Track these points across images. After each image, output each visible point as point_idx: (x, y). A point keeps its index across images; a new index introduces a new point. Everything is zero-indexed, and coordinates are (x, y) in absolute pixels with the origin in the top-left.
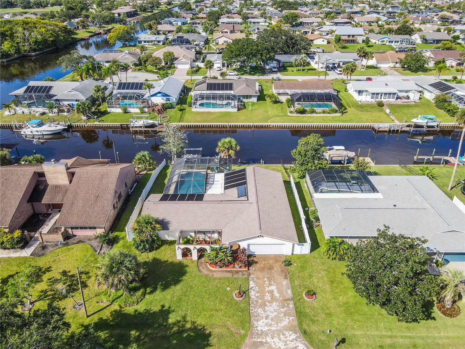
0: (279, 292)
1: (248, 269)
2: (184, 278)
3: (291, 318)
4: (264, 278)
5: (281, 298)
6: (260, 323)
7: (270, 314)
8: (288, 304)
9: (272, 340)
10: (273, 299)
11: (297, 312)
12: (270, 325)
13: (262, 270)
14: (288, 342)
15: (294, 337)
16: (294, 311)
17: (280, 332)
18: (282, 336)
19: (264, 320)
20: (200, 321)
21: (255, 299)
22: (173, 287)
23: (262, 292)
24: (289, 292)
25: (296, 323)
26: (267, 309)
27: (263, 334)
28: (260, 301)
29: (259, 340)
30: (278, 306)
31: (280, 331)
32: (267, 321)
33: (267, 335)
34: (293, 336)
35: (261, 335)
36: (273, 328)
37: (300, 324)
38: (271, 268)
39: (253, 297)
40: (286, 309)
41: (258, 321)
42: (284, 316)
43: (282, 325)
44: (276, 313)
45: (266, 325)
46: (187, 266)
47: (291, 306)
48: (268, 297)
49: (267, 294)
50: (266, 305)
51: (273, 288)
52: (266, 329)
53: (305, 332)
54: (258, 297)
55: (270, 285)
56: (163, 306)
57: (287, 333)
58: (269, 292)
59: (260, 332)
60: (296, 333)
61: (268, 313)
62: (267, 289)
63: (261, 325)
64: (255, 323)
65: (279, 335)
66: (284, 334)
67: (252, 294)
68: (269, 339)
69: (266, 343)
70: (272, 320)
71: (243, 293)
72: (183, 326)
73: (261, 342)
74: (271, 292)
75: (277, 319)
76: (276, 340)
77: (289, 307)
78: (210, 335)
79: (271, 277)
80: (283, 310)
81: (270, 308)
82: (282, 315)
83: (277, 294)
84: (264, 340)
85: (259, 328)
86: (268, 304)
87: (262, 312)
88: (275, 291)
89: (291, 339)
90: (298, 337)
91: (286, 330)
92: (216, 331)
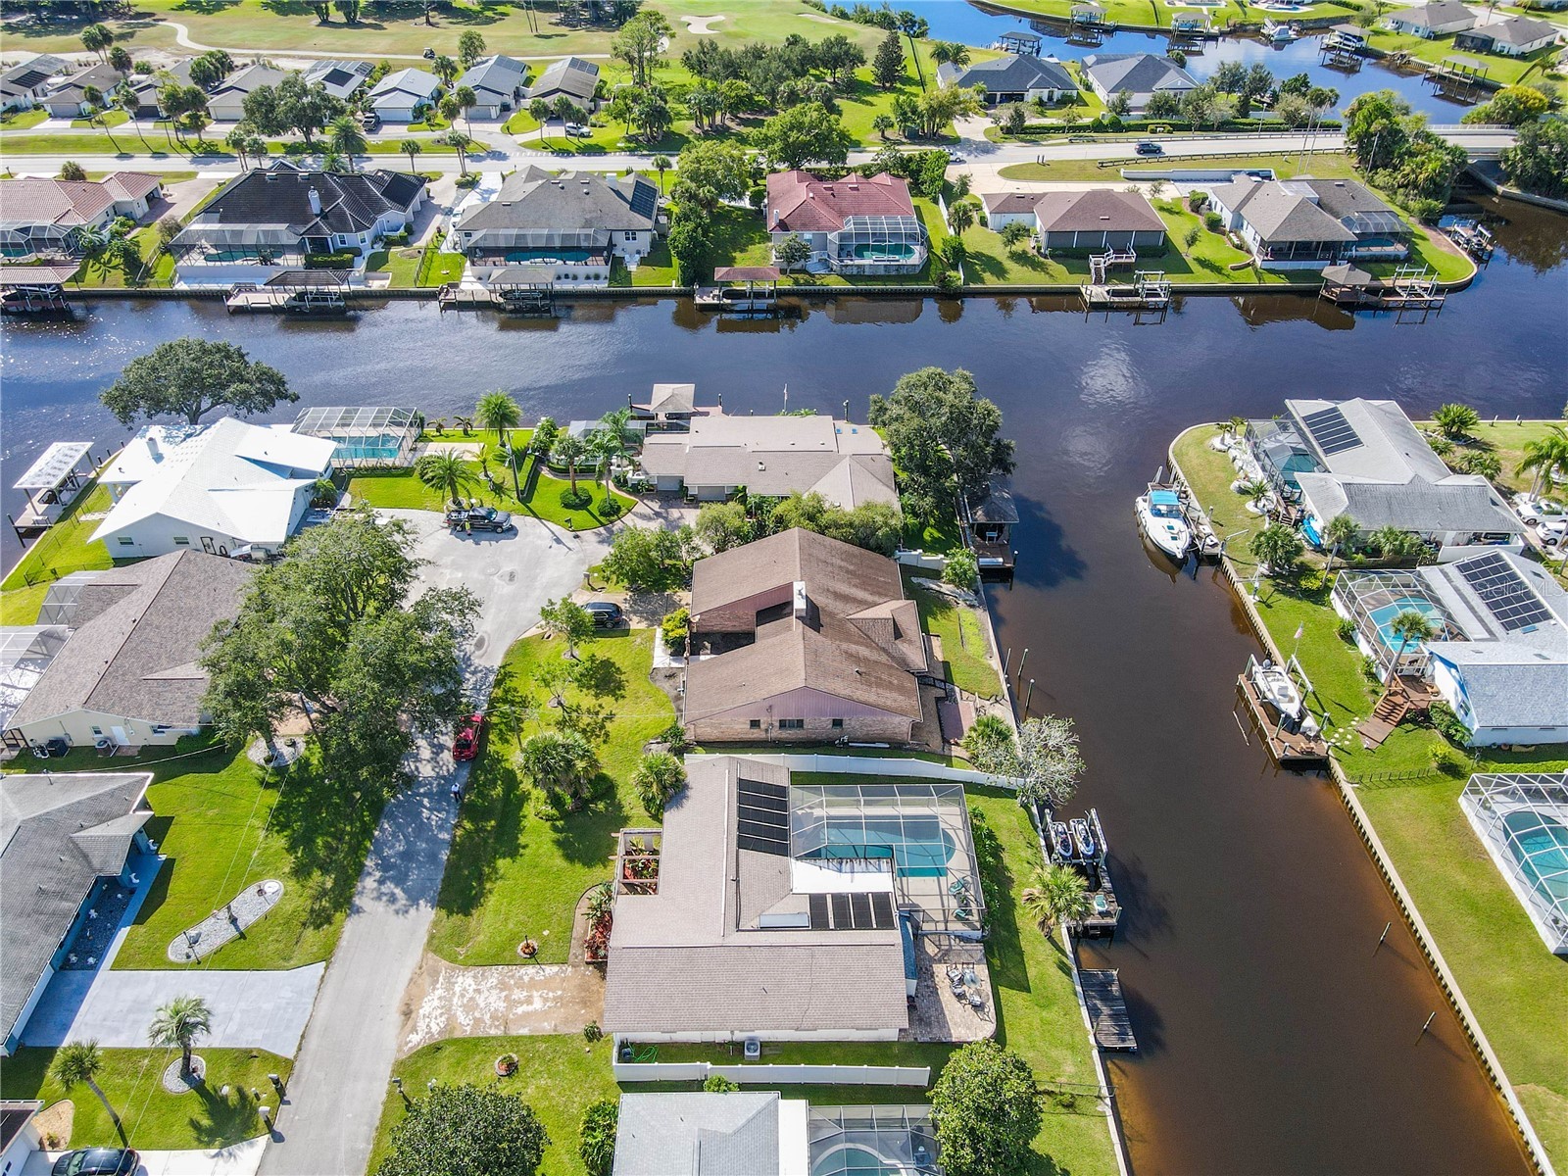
0: (527, 1015)
1: (588, 963)
2: (578, 866)
3: (468, 1028)
4: (564, 990)
5: (511, 1016)
6: (470, 981)
7: (483, 997)
8: (497, 1027)
9: (436, 998)
10: (512, 1004)
11: (479, 1038)
12: (463, 996)
13: (583, 987)
14: (427, 1020)
15: (433, 1030)
16: (481, 1035)
17: (447, 1010)
18: (440, 1011)
19: (474, 987)
20: (492, 901)
21: (517, 975)
22: (561, 852)
23: (533, 984)
24: (525, 1031)
25: (457, 1034)
26: (494, 992)
27: (450, 984)
28: (512, 982)
29: (441, 979)
30: (496, 1010)
31: (450, 1009)
32: (471, 991)
33: (447, 990)
34: (435, 1029)
35: (449, 982)
36: (455, 1000)
37: (456, 1041)
38: (584, 1003)
39: (523, 970)
40: (488, 1022)
41: (475, 977)
42: (475, 1019)
43: (459, 1013)
44: (482, 1005)
45: (464, 990)
46: (605, 867)
47: (493, 1032)
48: (518, 994)
49: (525, 994)
50: (502, 990)
51: (537, 1004)
52: (457, 989)
53: (437, 1047)
54: (521, 978)
55: (546, 1000)
56: (524, 847)
57: (443, 1019)
58: (531, 996)
59: (453, 980)
60: (439, 1033)
61: (486, 994)
62: (535, 994)
63: (466, 981)
64: (472, 974)
65: (443, 1007)
66: (441, 1014)
67: (530, 971)
68: (439, 992)
69: (434, 989)
70: (472, 999)
71: (532, 954)
72: (489, 879)
73: (437, 981)
74: (529, 1001)
75: (470, 1006)
76: (436, 1003)
77: (490, 1028)
78: (466, 915)
79: (564, 1001)
80: (487, 1017)
81: (495, 997)
82: (477, 1015)
83: (520, 1010)
84: (438, 986)
85: (460, 979)
86: (504, 994)
87: (489, 985)
88: (530, 1008)
89: (433, 1025)
90: (433, 1035)
91: (447, 1019)
92: (473, 921)
